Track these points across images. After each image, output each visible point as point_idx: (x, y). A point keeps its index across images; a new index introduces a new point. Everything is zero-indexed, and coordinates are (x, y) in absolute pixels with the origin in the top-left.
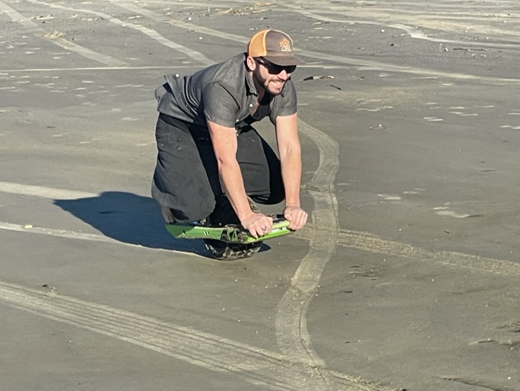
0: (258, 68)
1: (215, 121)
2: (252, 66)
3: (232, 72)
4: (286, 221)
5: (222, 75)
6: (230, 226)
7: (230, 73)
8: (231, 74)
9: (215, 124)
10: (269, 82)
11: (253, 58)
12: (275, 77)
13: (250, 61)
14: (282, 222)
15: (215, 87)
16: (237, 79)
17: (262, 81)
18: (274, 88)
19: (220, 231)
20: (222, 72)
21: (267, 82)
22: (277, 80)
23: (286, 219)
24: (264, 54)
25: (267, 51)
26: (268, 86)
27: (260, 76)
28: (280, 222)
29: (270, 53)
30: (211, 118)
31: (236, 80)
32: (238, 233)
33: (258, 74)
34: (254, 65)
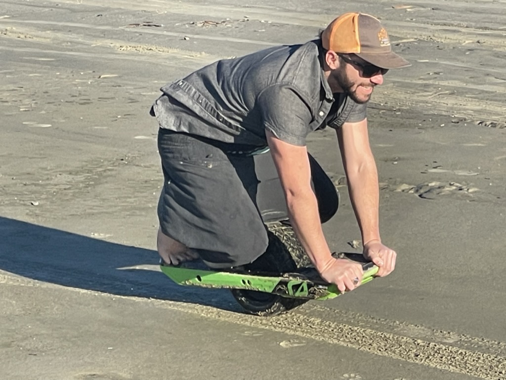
0: (343, 66)
1: (285, 139)
2: (334, 64)
3: (302, 70)
4: (374, 266)
5: (290, 74)
6: (295, 277)
7: (300, 70)
8: (300, 73)
9: (284, 143)
10: (358, 86)
11: (338, 54)
12: (367, 80)
13: (331, 56)
14: (371, 268)
15: (282, 92)
16: (309, 79)
17: (349, 86)
18: (363, 94)
19: (273, 282)
20: (288, 70)
21: (355, 86)
22: (368, 85)
23: (374, 264)
24: (357, 50)
25: (362, 46)
26: (355, 91)
27: (346, 79)
28: (369, 269)
29: (364, 48)
30: (280, 136)
31: (307, 81)
32: (309, 286)
33: (342, 75)
34: (337, 63)
